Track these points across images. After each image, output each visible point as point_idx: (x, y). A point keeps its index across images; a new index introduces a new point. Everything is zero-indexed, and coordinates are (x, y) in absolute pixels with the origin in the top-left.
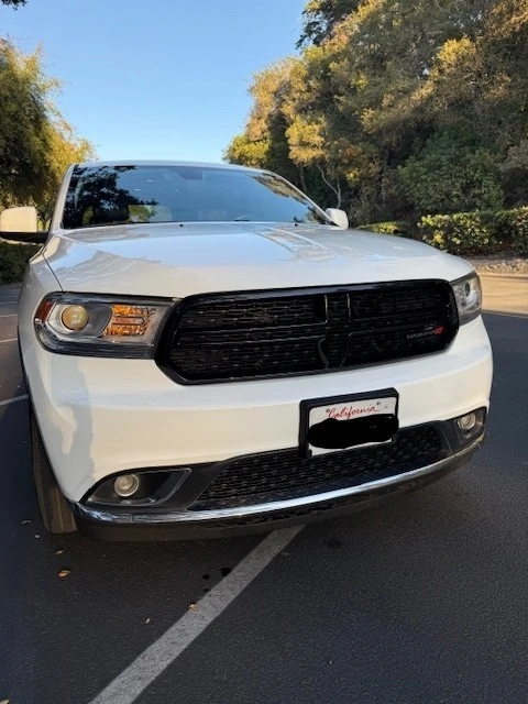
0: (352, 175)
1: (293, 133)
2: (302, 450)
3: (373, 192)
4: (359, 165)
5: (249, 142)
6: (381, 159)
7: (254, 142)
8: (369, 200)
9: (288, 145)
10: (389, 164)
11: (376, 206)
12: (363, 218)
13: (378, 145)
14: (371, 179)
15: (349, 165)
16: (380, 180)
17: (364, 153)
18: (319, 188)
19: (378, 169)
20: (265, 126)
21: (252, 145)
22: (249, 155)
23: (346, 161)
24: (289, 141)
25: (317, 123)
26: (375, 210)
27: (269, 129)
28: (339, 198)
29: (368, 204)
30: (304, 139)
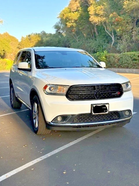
0: (118, 30)
1: (91, 10)
2: (91, 113)
3: (128, 38)
4: (122, 25)
5: (70, 12)
6: (133, 23)
7: (73, 12)
8: (127, 41)
9: (89, 14)
10: (136, 25)
11: (130, 44)
12: (124, 49)
13: (131, 16)
14: (127, 32)
15: (117, 25)
16: (132, 32)
17: (124, 20)
18: (104, 34)
19: (131, 27)
20: (79, 5)
21: (72, 14)
22: (70, 18)
23: (116, 24)
24: (90, 13)
25: (103, 5)
26: (129, 46)
27: (81, 6)
28: (113, 39)
29: (126, 43)
30: (97, 13)
